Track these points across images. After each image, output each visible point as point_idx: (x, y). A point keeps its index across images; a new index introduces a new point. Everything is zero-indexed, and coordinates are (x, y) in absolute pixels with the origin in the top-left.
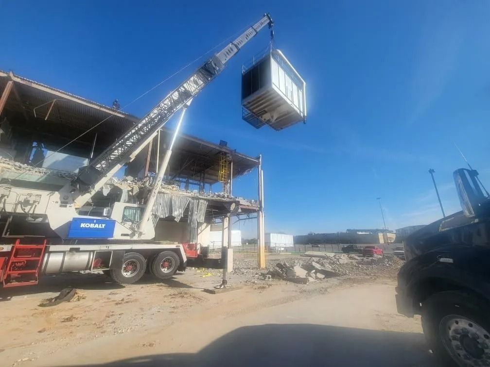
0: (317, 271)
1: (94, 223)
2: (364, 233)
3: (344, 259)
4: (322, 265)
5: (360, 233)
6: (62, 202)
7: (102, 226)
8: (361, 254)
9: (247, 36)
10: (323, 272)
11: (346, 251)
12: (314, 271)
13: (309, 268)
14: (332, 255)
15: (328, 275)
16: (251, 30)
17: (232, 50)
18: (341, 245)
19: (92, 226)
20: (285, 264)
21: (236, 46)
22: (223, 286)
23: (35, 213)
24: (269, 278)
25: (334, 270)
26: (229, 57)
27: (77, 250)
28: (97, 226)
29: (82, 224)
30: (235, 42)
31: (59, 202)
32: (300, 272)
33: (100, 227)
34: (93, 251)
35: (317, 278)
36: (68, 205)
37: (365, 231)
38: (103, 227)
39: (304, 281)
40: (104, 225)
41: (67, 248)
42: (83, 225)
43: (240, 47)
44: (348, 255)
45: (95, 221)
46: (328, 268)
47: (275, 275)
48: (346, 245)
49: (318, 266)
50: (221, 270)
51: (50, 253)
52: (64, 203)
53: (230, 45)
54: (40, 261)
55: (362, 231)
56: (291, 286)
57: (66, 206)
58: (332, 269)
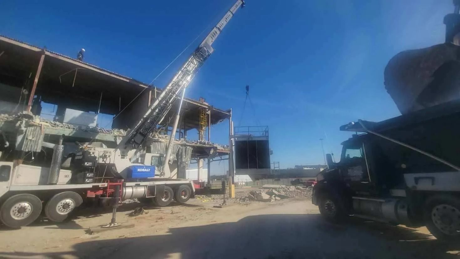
0: (276, 195)
1: (144, 168)
2: (309, 169)
3: (292, 188)
4: (279, 192)
5: (306, 169)
6: (122, 156)
7: (148, 170)
8: (305, 185)
9: (226, 19)
10: (279, 196)
11: (293, 183)
12: (274, 195)
13: (271, 194)
14: (284, 186)
15: (282, 197)
16: (229, 13)
17: (216, 32)
18: (291, 179)
19: (143, 170)
20: (256, 192)
21: (219, 29)
22: (224, 204)
23: (110, 163)
24: (247, 200)
25: (286, 195)
26: (214, 39)
27: (138, 185)
28: (146, 170)
29: (138, 169)
30: (218, 26)
31: (120, 155)
32: (265, 196)
33: (148, 171)
34: (146, 186)
35: (276, 200)
36: (125, 157)
37: (310, 167)
38: (149, 171)
39: (269, 200)
40: (149, 169)
41: (133, 184)
42: (139, 170)
43: (221, 29)
44: (296, 187)
45: (145, 167)
46: (283, 193)
47: (251, 199)
48: (294, 179)
49: (276, 193)
50: (223, 195)
51: (126, 187)
52: (123, 156)
53: (215, 29)
54: (121, 192)
55: (307, 167)
56: (262, 203)
57: (124, 158)
58: (285, 194)
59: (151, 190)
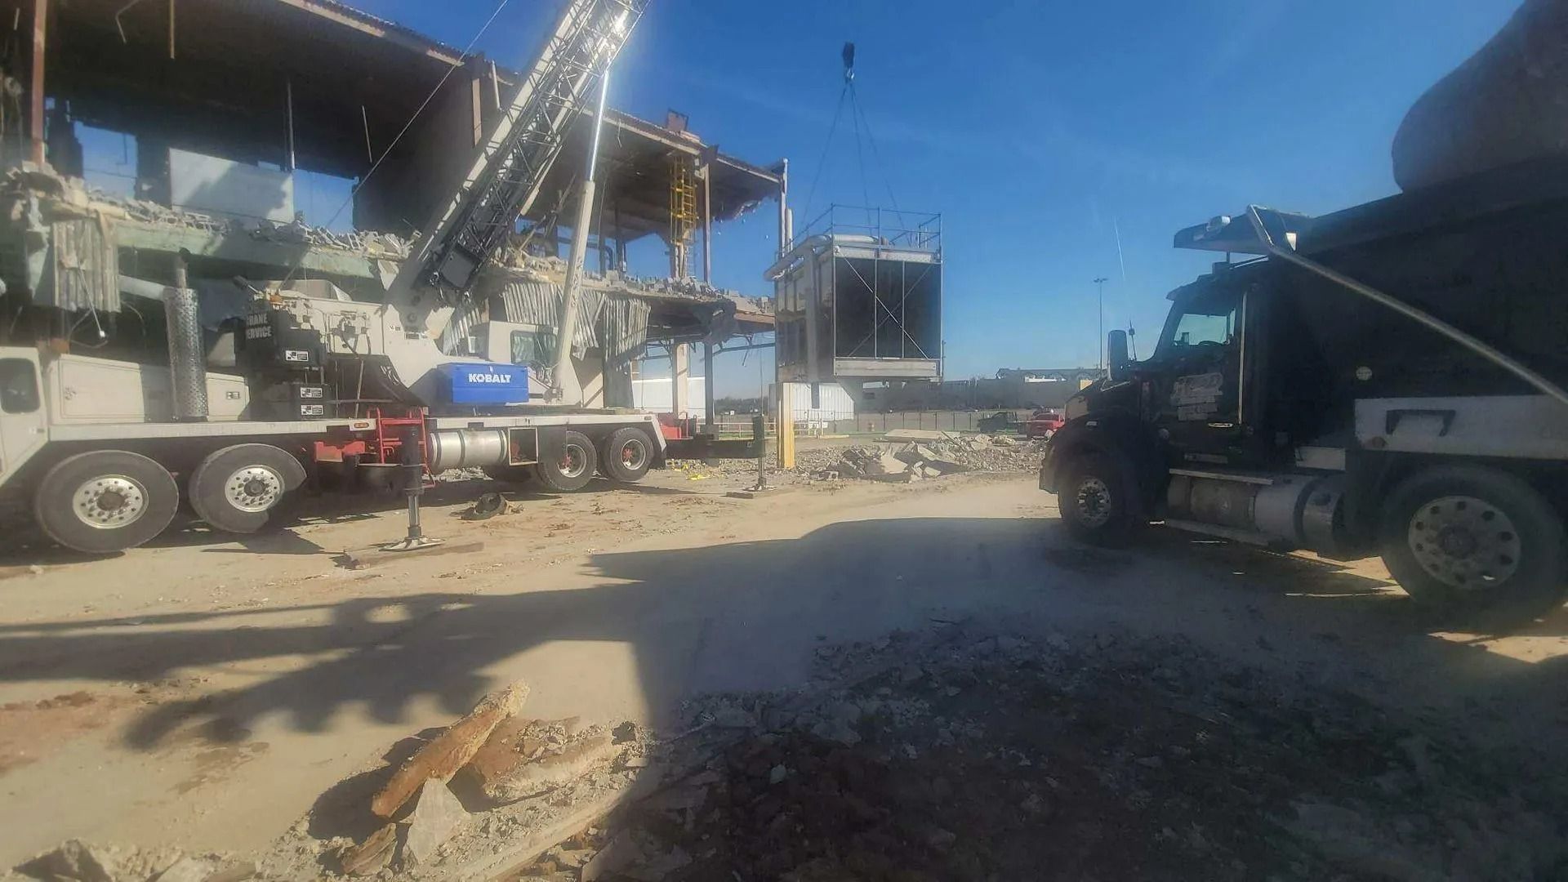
0: (927, 463)
1: (490, 373)
2: (1043, 380)
3: (982, 441)
4: (937, 451)
5: (1034, 380)
6: (406, 329)
7: (505, 379)
8: (1023, 433)
10: (936, 465)
11: (986, 427)
12: (920, 463)
13: (910, 458)
14: (954, 435)
15: (945, 468)
18: (978, 414)
19: (488, 378)
20: (862, 452)
22: (760, 488)
23: (372, 353)
24: (834, 476)
25: (960, 461)
27: (479, 427)
28: (496, 379)
29: (470, 375)
31: (402, 328)
32: (892, 464)
33: (503, 381)
34: (505, 429)
35: (925, 476)
36: (420, 335)
37: (1048, 373)
38: (508, 381)
39: (904, 477)
40: (508, 377)
41: (462, 422)
42: (472, 378)
44: (993, 437)
45: (491, 369)
46: (949, 457)
47: (845, 472)
48: (989, 414)
49: (928, 454)
50: (756, 461)
51: (437, 431)
52: (413, 329)
54: (425, 446)
55: (1038, 374)
56: (879, 487)
57: (415, 337)
58: (956, 459)
59: (523, 441)
